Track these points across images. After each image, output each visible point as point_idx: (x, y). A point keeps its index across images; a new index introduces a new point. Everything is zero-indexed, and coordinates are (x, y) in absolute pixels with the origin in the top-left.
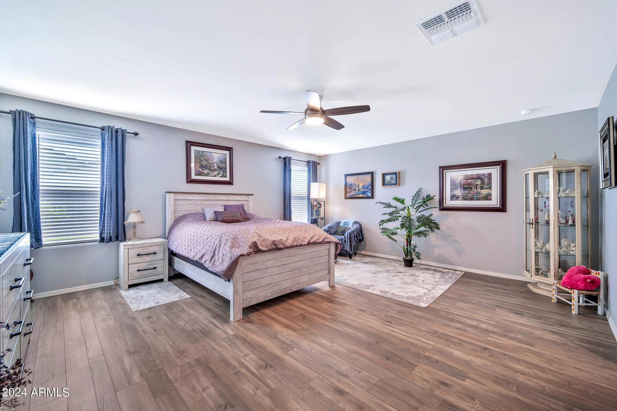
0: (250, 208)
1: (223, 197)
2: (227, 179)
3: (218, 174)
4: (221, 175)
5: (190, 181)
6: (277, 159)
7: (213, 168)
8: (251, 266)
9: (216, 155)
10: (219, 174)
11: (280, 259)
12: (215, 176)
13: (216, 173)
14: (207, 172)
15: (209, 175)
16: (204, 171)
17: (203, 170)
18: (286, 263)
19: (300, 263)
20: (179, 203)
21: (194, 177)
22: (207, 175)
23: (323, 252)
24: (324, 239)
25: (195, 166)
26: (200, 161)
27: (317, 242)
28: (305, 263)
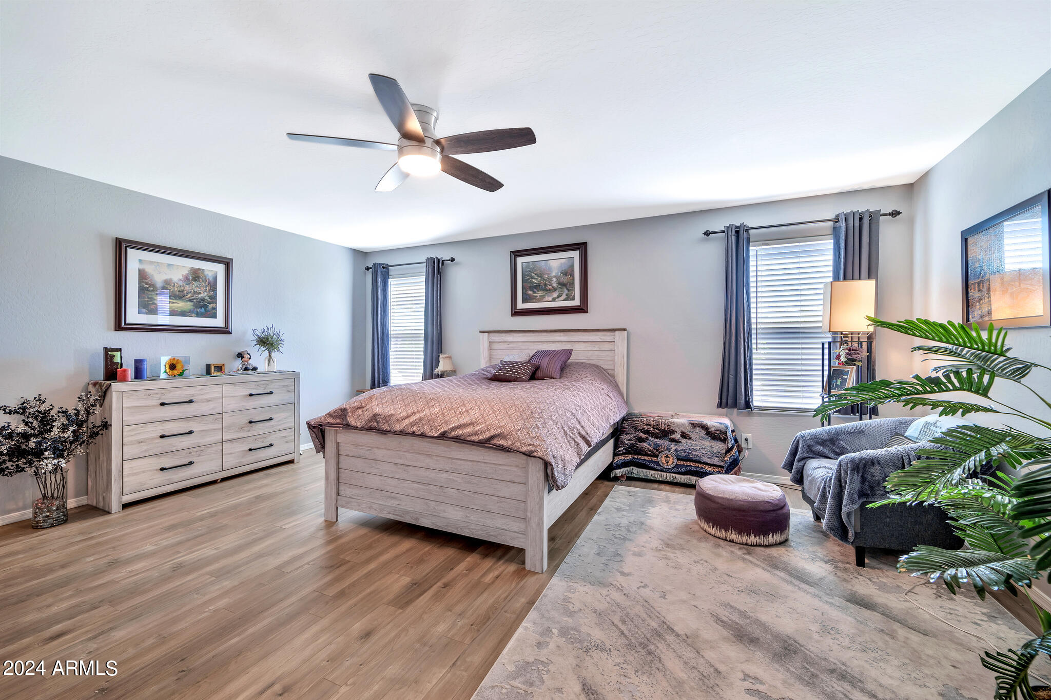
0: (616, 357)
1: (560, 336)
2: (576, 302)
3: (558, 297)
4: (564, 296)
5: (516, 313)
7: (551, 287)
8: (352, 448)
9: (555, 263)
10: (561, 296)
11: (399, 453)
12: (554, 300)
13: (555, 295)
14: (541, 294)
15: (544, 300)
16: (535, 295)
17: (535, 293)
18: (411, 463)
20: (495, 346)
21: (521, 306)
22: (541, 299)
23: (507, 470)
24: (492, 437)
25: (523, 288)
26: (529, 279)
27: (469, 439)
28: (454, 478)
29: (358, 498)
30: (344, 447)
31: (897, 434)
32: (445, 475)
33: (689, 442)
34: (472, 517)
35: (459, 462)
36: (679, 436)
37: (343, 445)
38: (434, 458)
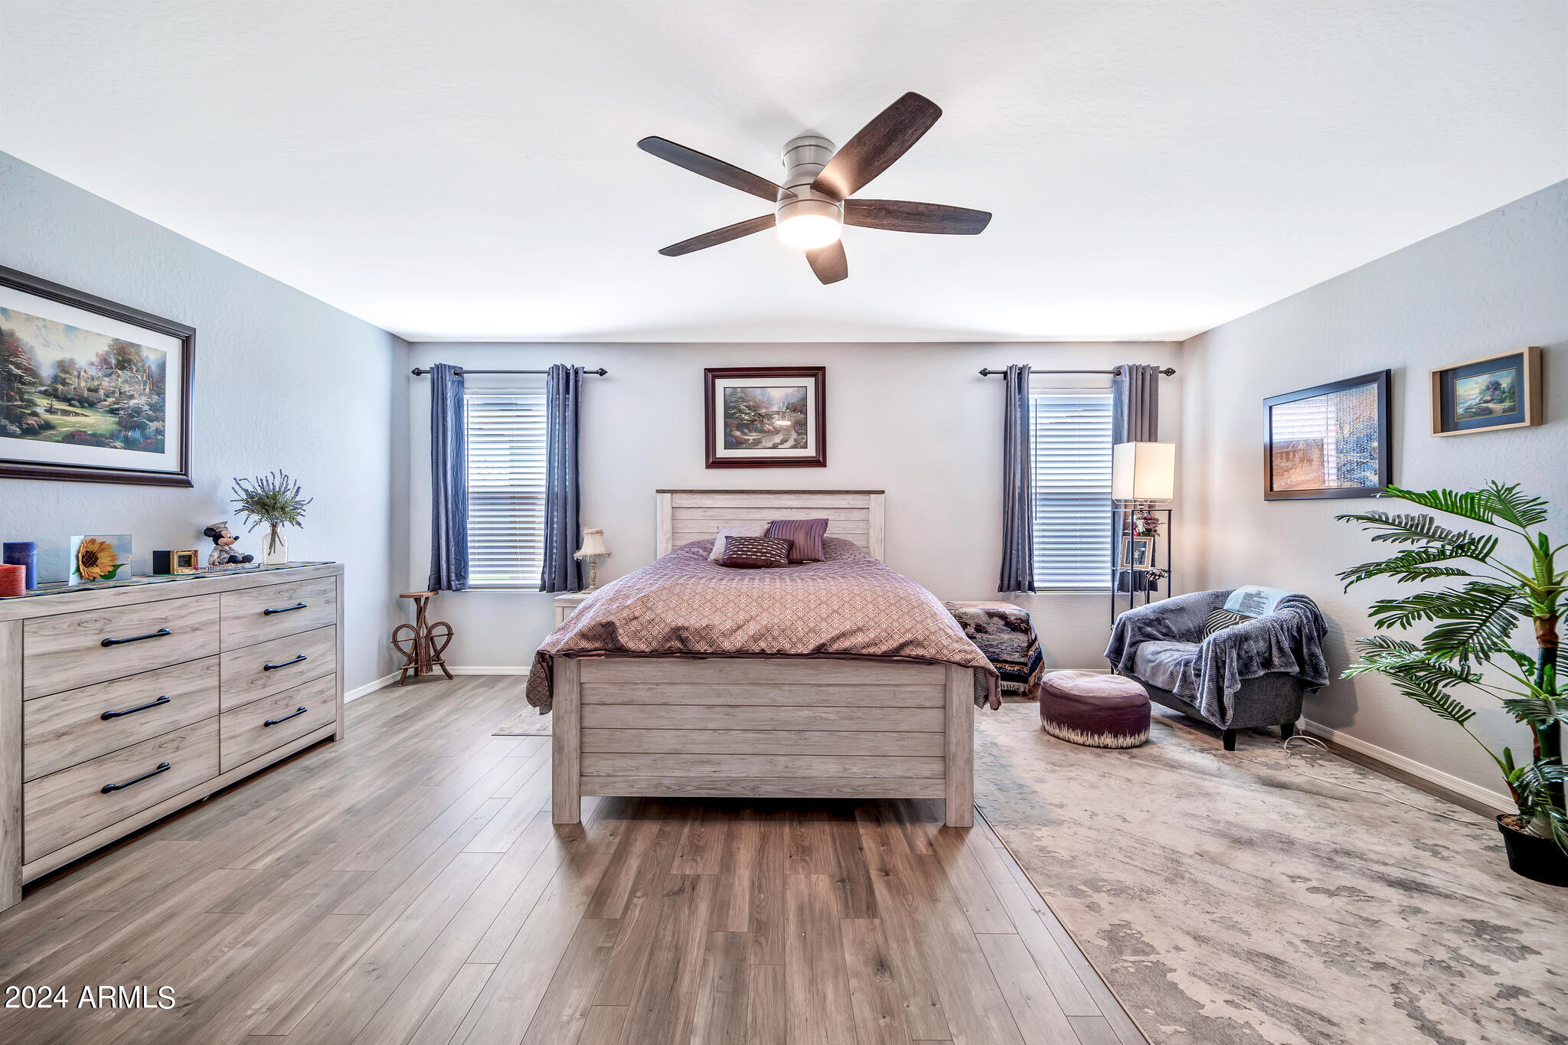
0: (872, 530)
1: (791, 500)
2: (810, 452)
3: (783, 442)
4: (791, 442)
5: (715, 463)
6: (978, 380)
7: (771, 427)
8: (612, 689)
9: (778, 392)
10: (787, 441)
11: (716, 687)
12: (775, 447)
13: (777, 439)
14: (755, 437)
15: (760, 446)
16: (746, 437)
17: (745, 434)
18: (739, 702)
19: (800, 713)
20: (682, 514)
21: (722, 452)
22: (756, 444)
23: (912, 692)
24: (902, 646)
25: (726, 425)
26: (735, 413)
27: (864, 651)
28: (825, 715)
29: (630, 773)
30: (593, 689)
31: (1215, 608)
32: (806, 713)
33: (985, 636)
34: (855, 770)
35: (831, 690)
36: (973, 630)
37: (591, 686)
38: (786, 687)
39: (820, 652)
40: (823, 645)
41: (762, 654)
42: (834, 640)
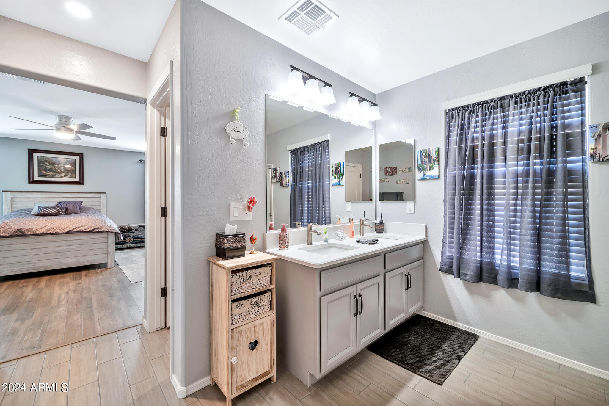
0: (101, 204)
1: (68, 195)
2: (77, 179)
3: (65, 176)
4: (69, 176)
5: (33, 182)
6: (139, 162)
7: (60, 171)
9: (63, 160)
10: (67, 176)
12: (62, 177)
13: (63, 175)
14: (52, 174)
15: (55, 177)
16: (48, 174)
19: (63, 248)
20: (16, 199)
21: (36, 178)
22: (53, 176)
24: (94, 229)
25: (38, 169)
26: (44, 165)
27: (83, 231)
28: (72, 248)
32: (66, 247)
33: (138, 232)
35: (74, 241)
36: (134, 231)
38: (59, 242)
39: (69, 232)
40: (70, 230)
41: (51, 234)
42: (74, 229)
